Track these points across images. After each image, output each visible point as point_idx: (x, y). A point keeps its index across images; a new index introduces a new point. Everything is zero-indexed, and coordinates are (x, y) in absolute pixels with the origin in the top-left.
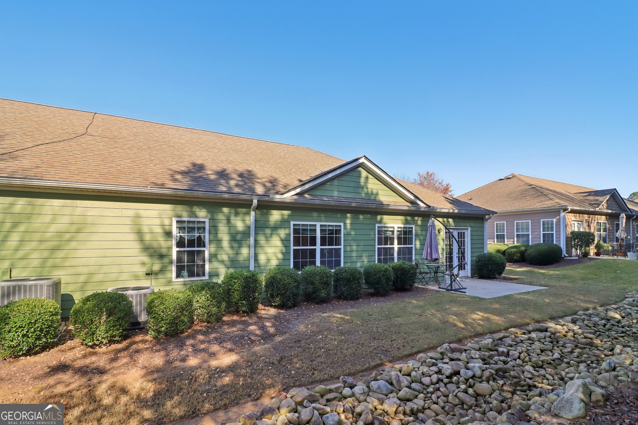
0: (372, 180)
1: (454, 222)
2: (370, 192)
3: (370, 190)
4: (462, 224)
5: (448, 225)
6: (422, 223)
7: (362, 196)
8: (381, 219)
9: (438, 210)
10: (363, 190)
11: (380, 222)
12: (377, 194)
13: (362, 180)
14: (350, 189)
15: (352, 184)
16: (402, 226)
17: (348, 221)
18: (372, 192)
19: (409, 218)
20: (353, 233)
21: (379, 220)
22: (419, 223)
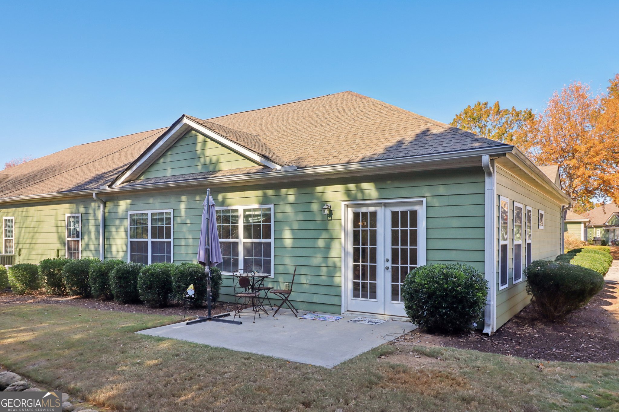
0: (210, 144)
1: (377, 189)
2: (208, 161)
3: (208, 159)
4: (404, 192)
5: (359, 196)
6: (296, 199)
7: (197, 169)
8: (224, 199)
9: (308, 171)
10: (199, 161)
11: (223, 203)
12: (217, 163)
13: (199, 147)
14: (185, 163)
15: (186, 156)
16: (257, 207)
17: (183, 206)
18: (211, 160)
19: (270, 192)
20: (188, 221)
21: (220, 200)
22: (291, 198)
